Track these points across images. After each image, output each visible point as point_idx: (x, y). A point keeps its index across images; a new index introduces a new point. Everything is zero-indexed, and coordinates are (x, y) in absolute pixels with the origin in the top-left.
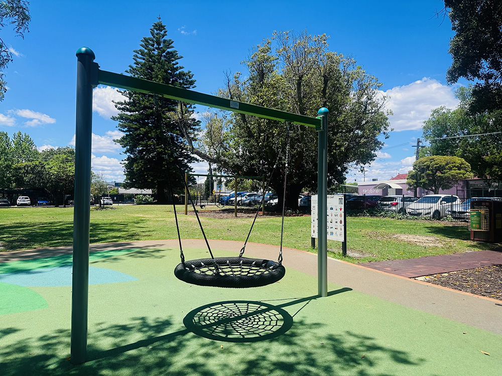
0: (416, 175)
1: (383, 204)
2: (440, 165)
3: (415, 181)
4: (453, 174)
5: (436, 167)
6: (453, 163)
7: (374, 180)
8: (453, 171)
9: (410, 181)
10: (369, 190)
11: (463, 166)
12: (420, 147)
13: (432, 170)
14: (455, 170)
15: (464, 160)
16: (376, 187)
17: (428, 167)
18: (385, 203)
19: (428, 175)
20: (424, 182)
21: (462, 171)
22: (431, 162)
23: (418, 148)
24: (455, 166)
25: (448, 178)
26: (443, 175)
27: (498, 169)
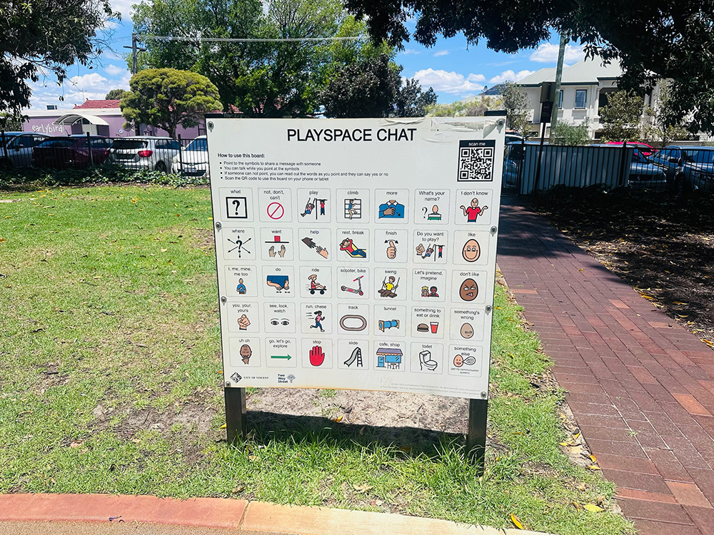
0: (139, 101)
1: (122, 154)
2: (179, 85)
3: (137, 111)
4: (199, 101)
5: (172, 88)
6: (196, 84)
7: (50, 108)
8: (198, 97)
9: (128, 110)
10: (45, 126)
11: (209, 89)
12: (138, 50)
13: (166, 93)
14: (201, 95)
15: (209, 81)
16: (59, 120)
17: (159, 87)
18: (125, 151)
19: (160, 101)
20: (154, 114)
21: (209, 98)
22: (163, 79)
23: (134, 51)
24: (199, 89)
25: (192, 108)
26: (184, 103)
27: (251, 100)
